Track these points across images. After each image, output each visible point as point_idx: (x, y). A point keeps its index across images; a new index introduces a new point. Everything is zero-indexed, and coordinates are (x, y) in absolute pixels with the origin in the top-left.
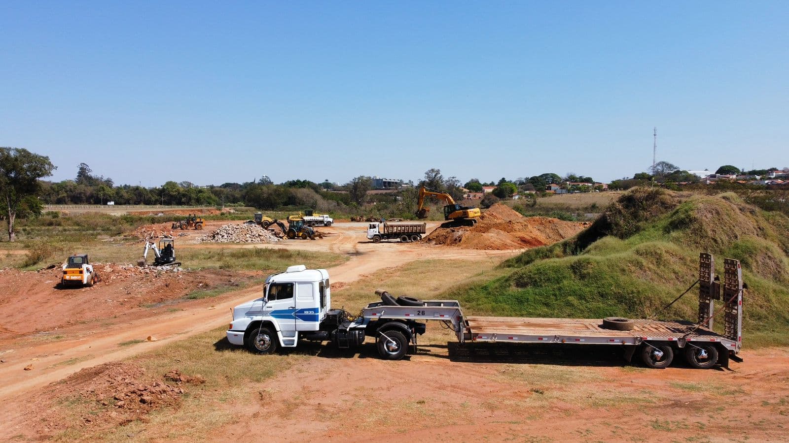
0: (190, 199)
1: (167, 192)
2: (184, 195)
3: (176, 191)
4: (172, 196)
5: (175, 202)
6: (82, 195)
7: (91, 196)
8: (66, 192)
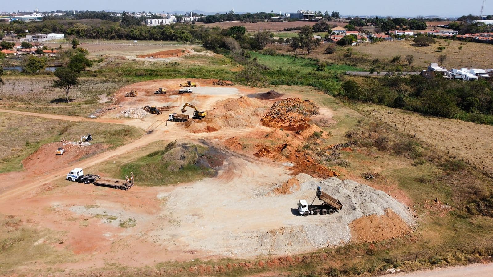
0: (177, 37)
1: (165, 33)
2: (174, 35)
3: (170, 33)
4: (168, 36)
5: (169, 39)
6: (123, 35)
7: (127, 35)
8: (115, 32)
